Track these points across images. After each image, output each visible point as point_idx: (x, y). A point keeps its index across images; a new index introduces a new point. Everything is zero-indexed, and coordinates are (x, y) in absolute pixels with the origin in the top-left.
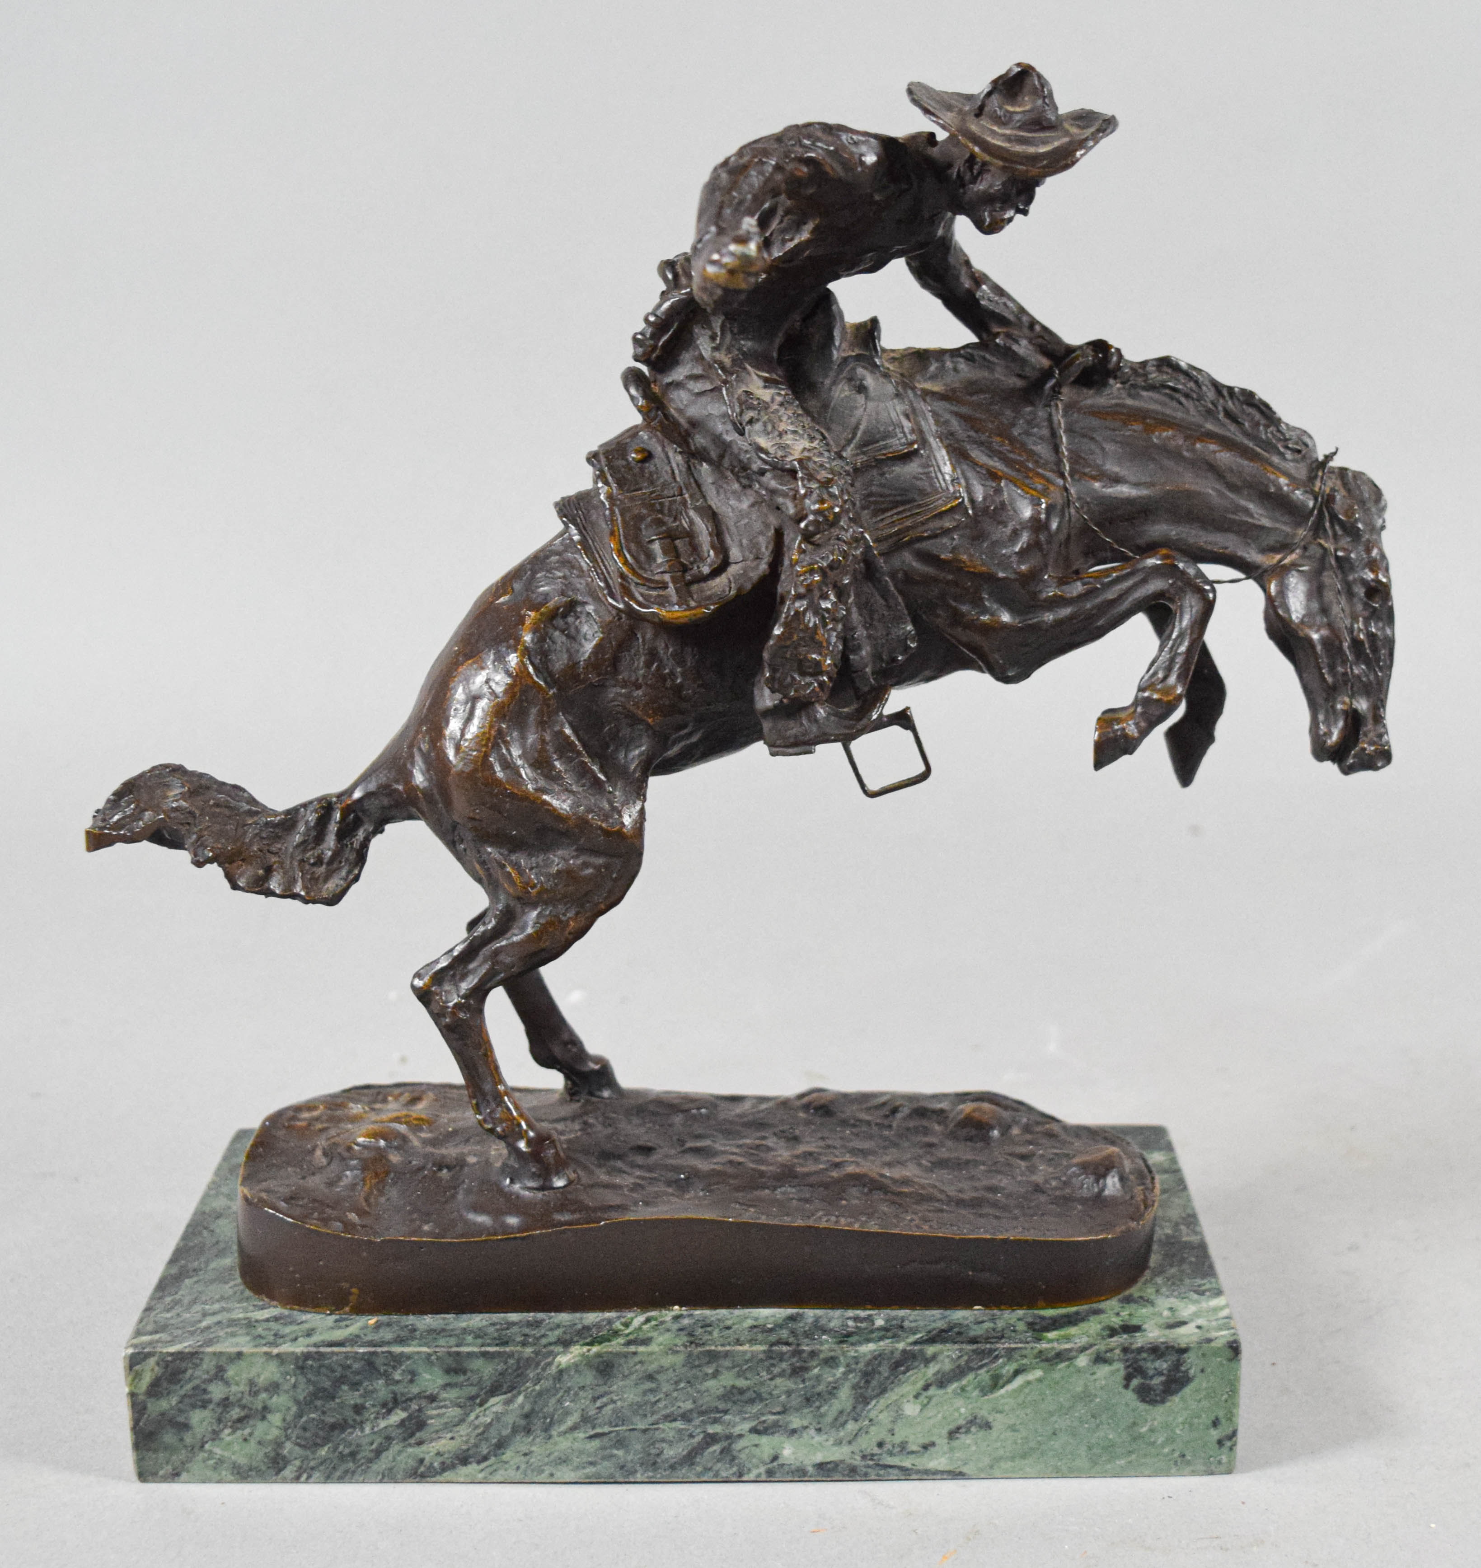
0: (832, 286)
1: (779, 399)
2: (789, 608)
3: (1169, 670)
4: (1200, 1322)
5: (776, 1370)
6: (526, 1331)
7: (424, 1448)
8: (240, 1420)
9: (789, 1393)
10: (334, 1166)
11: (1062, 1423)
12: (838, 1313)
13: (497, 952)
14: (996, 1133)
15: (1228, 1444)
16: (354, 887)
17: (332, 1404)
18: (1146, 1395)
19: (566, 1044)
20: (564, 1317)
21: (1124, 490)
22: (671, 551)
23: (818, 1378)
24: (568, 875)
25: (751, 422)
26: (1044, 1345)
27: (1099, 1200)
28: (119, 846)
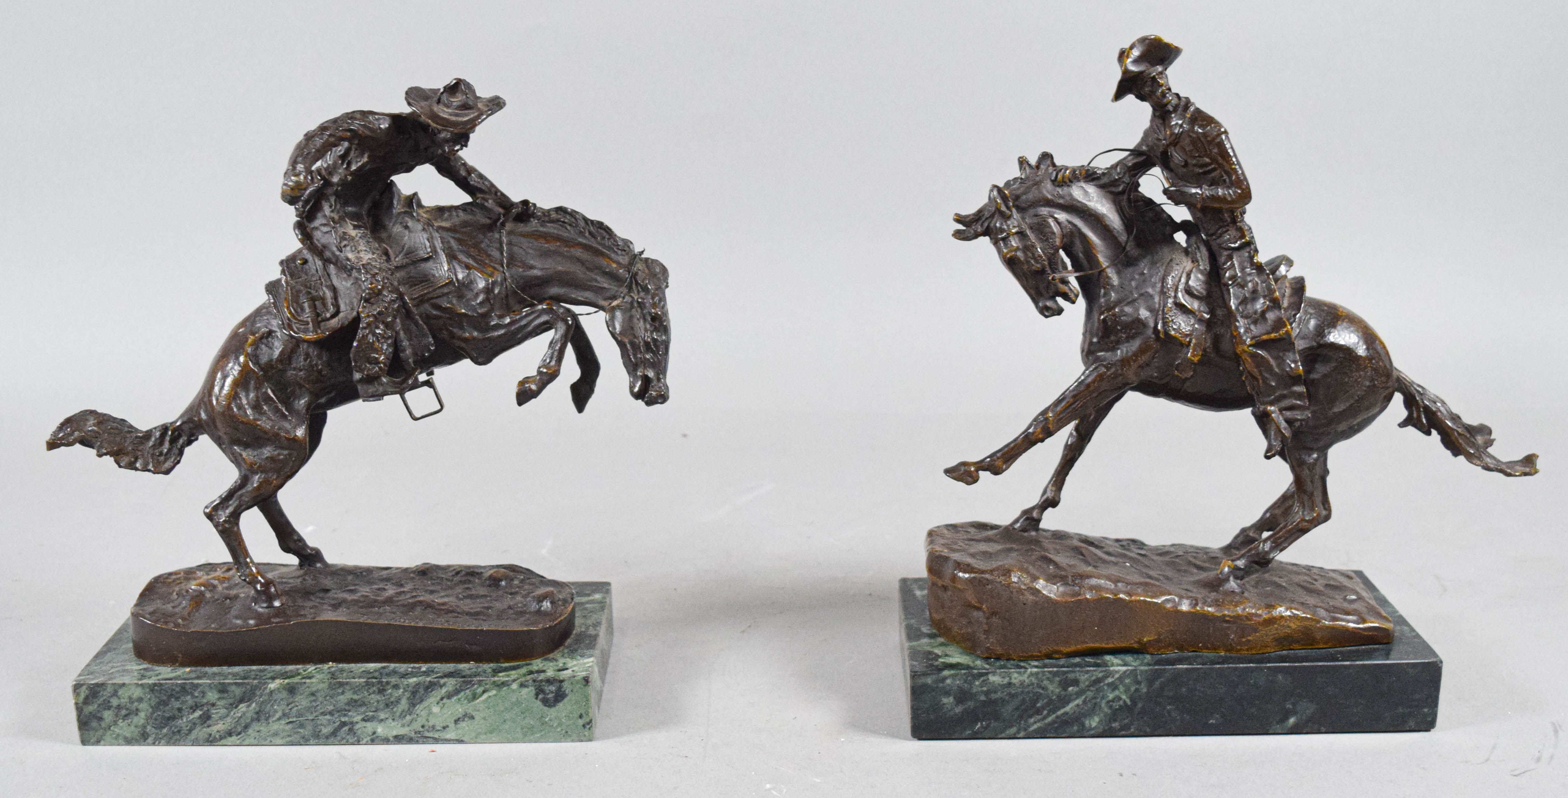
0: (395, 178)
1: (359, 235)
2: (360, 334)
3: (551, 358)
4: (574, 669)
5: (371, 691)
6: (258, 673)
7: (211, 728)
8: (126, 716)
9: (378, 702)
10: (180, 599)
11: (507, 716)
12: (406, 665)
13: (241, 496)
14: (503, 583)
15: (588, 727)
16: (178, 467)
17: (167, 708)
18: (546, 702)
19: (295, 541)
20: (278, 668)
21: (536, 272)
22: (314, 307)
23: (391, 694)
24: (272, 459)
25: (345, 246)
26: (496, 679)
27: (539, 612)
28: (63, 448)
